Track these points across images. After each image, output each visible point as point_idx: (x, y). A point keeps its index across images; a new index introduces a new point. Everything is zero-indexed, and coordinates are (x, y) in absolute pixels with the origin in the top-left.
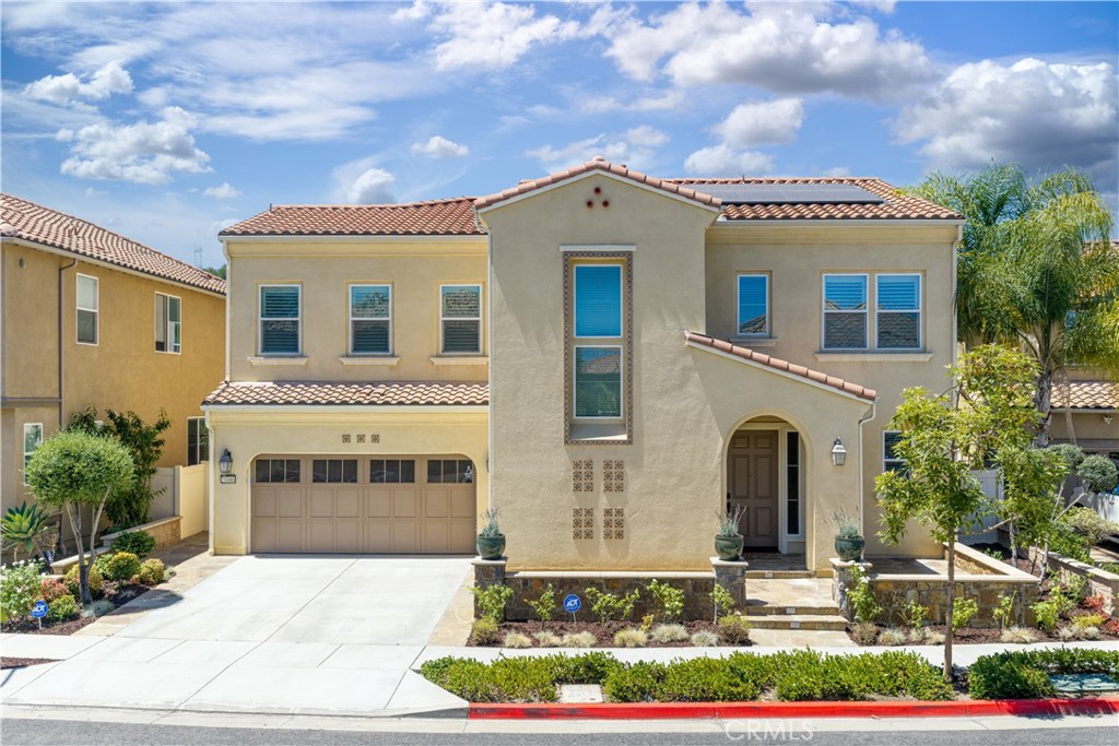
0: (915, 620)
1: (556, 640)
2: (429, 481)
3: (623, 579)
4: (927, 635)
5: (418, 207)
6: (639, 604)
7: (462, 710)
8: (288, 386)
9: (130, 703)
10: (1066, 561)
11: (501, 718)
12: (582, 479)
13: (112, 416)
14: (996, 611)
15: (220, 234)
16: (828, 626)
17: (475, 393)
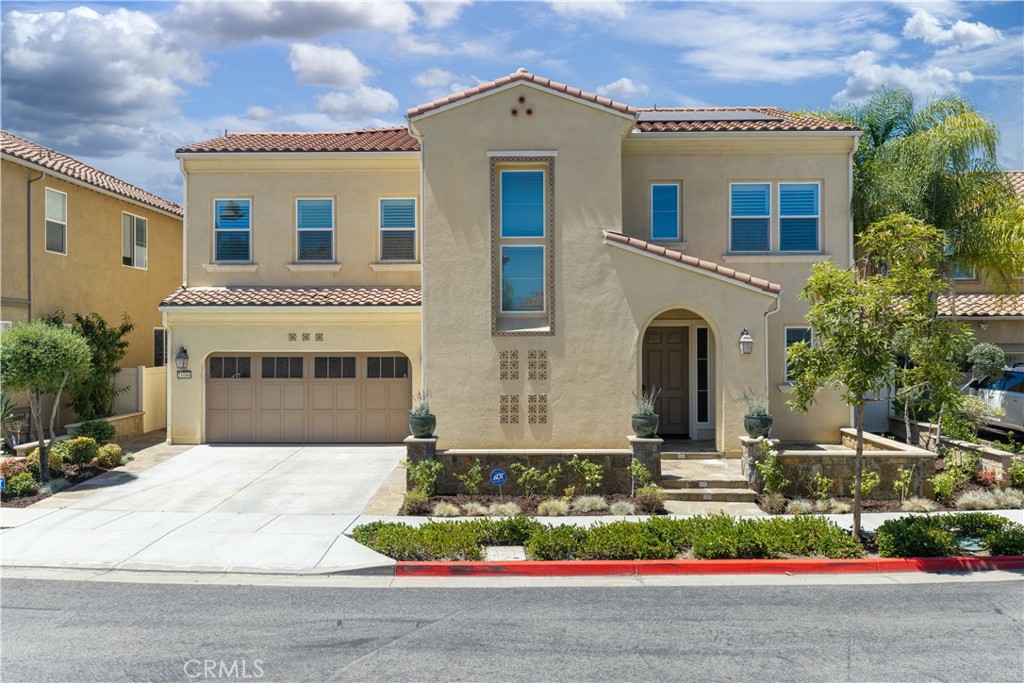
0: (821, 491)
1: (482, 510)
2: (369, 377)
3: (547, 455)
4: (833, 505)
5: (359, 134)
6: (562, 478)
7: (389, 567)
8: (240, 290)
9: (69, 563)
10: (956, 442)
11: (427, 575)
12: (508, 368)
13: (79, 319)
14: (897, 483)
15: (178, 151)
16: (739, 498)
17: (411, 296)
